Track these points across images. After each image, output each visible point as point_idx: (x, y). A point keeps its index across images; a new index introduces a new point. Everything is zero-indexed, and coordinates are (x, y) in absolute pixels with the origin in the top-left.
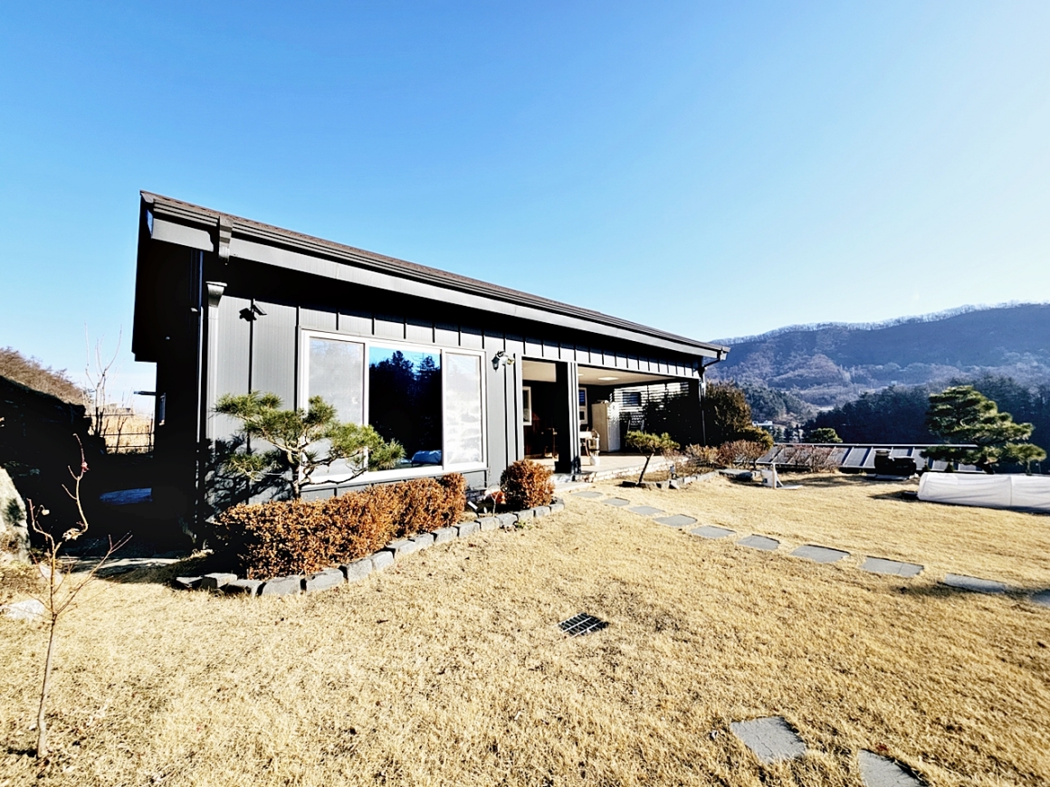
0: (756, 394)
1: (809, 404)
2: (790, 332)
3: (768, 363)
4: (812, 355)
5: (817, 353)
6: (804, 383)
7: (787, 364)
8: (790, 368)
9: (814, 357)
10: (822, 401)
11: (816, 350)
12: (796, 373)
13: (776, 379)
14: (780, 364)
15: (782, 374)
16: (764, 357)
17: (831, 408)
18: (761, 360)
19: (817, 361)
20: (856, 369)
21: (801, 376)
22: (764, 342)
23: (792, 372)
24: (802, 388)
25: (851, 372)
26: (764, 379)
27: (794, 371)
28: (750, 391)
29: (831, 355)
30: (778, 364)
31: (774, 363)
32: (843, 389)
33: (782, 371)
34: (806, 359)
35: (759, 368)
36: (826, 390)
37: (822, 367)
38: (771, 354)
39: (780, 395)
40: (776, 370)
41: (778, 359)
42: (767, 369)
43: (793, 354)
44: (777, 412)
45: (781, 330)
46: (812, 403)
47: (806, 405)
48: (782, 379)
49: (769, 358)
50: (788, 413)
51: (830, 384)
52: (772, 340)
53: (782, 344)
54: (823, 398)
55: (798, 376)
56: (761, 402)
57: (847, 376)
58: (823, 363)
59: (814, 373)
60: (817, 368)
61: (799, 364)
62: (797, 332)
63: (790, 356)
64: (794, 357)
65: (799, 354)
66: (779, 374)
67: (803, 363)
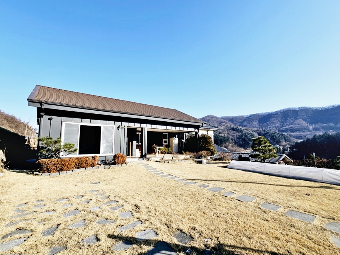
0: (272, 134)
1: (294, 139)
2: (287, 111)
3: (278, 122)
4: (296, 119)
5: (299, 119)
6: (293, 130)
7: (286, 123)
8: (288, 125)
10: (299, 138)
11: (298, 117)
12: (290, 126)
13: (282, 129)
15: (284, 127)
16: (277, 120)
17: (302, 140)
18: (275, 121)
19: (298, 122)
20: (315, 125)
21: (292, 127)
22: (277, 114)
23: (288, 126)
24: (292, 132)
25: (313, 126)
26: (277, 128)
27: (289, 125)
28: (270, 133)
29: (305, 120)
30: (282, 123)
31: (281, 122)
32: (309, 133)
33: (284, 126)
34: (294, 121)
35: (274, 124)
36: (302, 133)
39: (282, 135)
40: (282, 125)
41: (282, 121)
42: (278, 125)
43: (289, 119)
44: (281, 141)
45: (284, 110)
46: (296, 138)
47: (293, 139)
48: (284, 129)
49: (279, 120)
50: (285, 142)
51: (304, 131)
52: (280, 113)
53: (284, 115)
54: (301, 136)
56: (274, 137)
57: (311, 128)
58: (301, 123)
59: (297, 126)
60: (298, 125)
61: (291, 123)
62: (290, 110)
63: (287, 120)
64: (289, 120)
65: (291, 119)
66: (283, 127)
67: (293, 123)
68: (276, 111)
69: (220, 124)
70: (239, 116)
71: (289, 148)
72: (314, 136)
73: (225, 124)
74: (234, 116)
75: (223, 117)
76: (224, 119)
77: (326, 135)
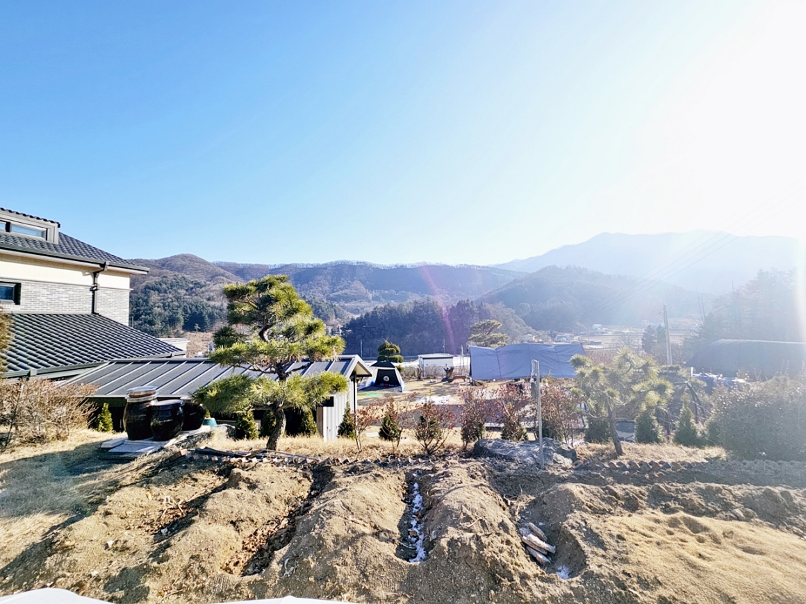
0: (317, 305)
1: (349, 313)
2: (342, 264)
3: (328, 283)
4: (353, 280)
5: (356, 280)
6: (347, 299)
7: (339, 285)
8: (341, 289)
9: (354, 283)
10: (355, 311)
11: (355, 278)
12: (343, 292)
13: (332, 295)
15: (335, 292)
16: (325, 279)
17: (358, 316)
18: (323, 281)
19: (355, 285)
20: (376, 292)
21: (346, 294)
22: (326, 269)
23: (341, 291)
24: (346, 302)
26: (324, 295)
28: (313, 302)
29: (363, 282)
30: (333, 285)
31: (331, 284)
32: (367, 304)
33: (335, 290)
34: (350, 283)
35: (321, 287)
36: (359, 304)
37: (358, 289)
38: (329, 278)
39: (332, 306)
40: (332, 289)
41: (333, 281)
42: (327, 288)
43: (342, 279)
44: (329, 317)
45: (336, 262)
46: (351, 312)
47: (347, 313)
48: (335, 295)
49: (328, 280)
50: (336, 318)
51: (361, 300)
52: (330, 268)
53: (337, 272)
54: (357, 309)
55: (344, 294)
56: (320, 310)
57: (370, 296)
58: (358, 287)
59: (353, 293)
60: (355, 290)
61: (346, 286)
62: (346, 265)
64: (343, 281)
65: (346, 280)
66: (333, 292)
67: (348, 286)
68: (325, 262)
69: (213, 277)
70: (258, 265)
71: (341, 328)
72: (375, 309)
73: (224, 278)
74: (248, 263)
75: (222, 262)
76: (222, 267)
77: (388, 307)
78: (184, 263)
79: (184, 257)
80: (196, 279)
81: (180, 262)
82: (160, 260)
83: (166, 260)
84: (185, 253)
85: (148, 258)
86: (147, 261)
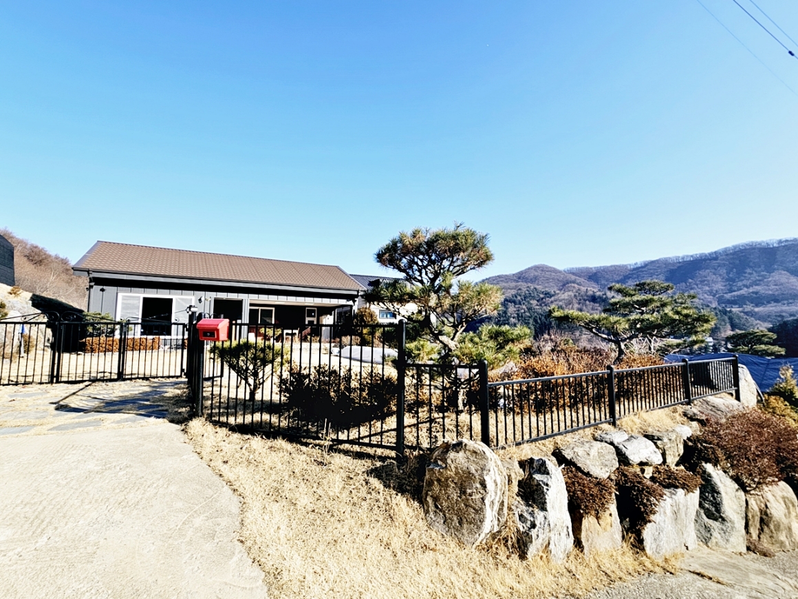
2: (746, 249)
3: (720, 280)
4: (770, 270)
5: (778, 269)
6: (758, 300)
7: (742, 280)
8: (745, 286)
9: (772, 274)
11: (776, 266)
12: (751, 290)
13: (728, 296)
14: (734, 281)
15: (735, 291)
16: (715, 274)
18: (711, 277)
19: (776, 278)
21: (756, 293)
22: (716, 259)
23: (746, 289)
24: (757, 305)
26: (714, 296)
27: (748, 288)
30: (730, 282)
31: (727, 281)
33: (735, 288)
34: (764, 277)
35: (708, 285)
36: (785, 308)
37: (782, 284)
38: (723, 271)
39: (725, 312)
40: (728, 287)
41: (731, 276)
42: (719, 286)
43: (748, 270)
45: (735, 247)
46: (763, 321)
48: (734, 296)
49: (720, 275)
51: (791, 301)
52: (724, 257)
53: (737, 262)
55: (753, 293)
58: (784, 280)
59: (771, 290)
60: (776, 285)
61: (755, 281)
62: (754, 249)
63: (745, 273)
64: (750, 274)
65: (756, 271)
66: (731, 291)
67: (760, 280)
68: (714, 250)
69: (564, 285)
70: (614, 266)
73: (576, 285)
74: (602, 265)
75: (573, 268)
76: (573, 274)
78: (536, 274)
79: (536, 268)
80: (547, 289)
81: (532, 274)
82: (517, 274)
83: (521, 273)
84: (537, 263)
85: (507, 273)
86: (506, 275)
